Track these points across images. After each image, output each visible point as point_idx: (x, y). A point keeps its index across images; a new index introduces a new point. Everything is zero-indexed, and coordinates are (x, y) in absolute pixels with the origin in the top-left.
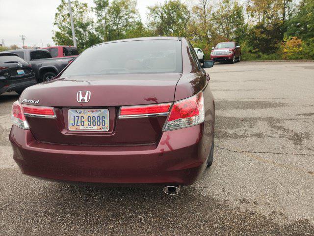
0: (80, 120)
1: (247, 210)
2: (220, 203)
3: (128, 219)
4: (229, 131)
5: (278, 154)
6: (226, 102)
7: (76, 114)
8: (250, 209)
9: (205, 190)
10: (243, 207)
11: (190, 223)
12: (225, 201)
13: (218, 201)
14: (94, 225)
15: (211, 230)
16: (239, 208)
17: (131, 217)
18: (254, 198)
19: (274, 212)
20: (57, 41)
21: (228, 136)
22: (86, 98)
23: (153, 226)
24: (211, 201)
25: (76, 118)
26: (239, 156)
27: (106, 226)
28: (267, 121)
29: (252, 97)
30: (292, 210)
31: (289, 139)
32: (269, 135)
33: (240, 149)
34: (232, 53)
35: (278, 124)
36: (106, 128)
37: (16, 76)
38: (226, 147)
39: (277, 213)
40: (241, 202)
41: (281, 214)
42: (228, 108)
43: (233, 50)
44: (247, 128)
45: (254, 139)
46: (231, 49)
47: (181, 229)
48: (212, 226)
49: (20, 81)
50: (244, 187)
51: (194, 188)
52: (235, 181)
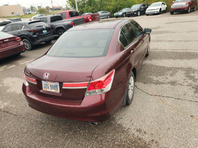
0: (47, 86)
1: (138, 137)
2: (125, 130)
3: (75, 132)
4: (155, 78)
5: (179, 99)
6: (165, 52)
7: (45, 83)
8: (140, 136)
9: (121, 120)
10: (136, 134)
11: (104, 140)
12: (129, 129)
13: (125, 128)
14: (59, 132)
15: (112, 145)
16: (134, 134)
17: (77, 131)
18: (146, 129)
19: (153, 141)
20: (69, 3)
21: (152, 83)
22: (47, 77)
23: (85, 138)
24: (121, 128)
25: (45, 85)
26: (151, 99)
27: (64, 134)
28: (185, 71)
29: (186, 49)
30: (164, 141)
31: (193, 88)
32: (180, 83)
33: (155, 93)
34: (188, 5)
35: (192, 74)
36: (58, 91)
37: (42, 34)
38: (146, 91)
39: (155, 141)
40: (137, 131)
41: (157, 142)
42: (163, 58)
43: (189, 3)
44: (168, 76)
45: (169, 85)
46: (188, 2)
47: (98, 142)
48: (114, 143)
49: (45, 37)
50: (143, 121)
51: (115, 118)
52: (140, 116)
